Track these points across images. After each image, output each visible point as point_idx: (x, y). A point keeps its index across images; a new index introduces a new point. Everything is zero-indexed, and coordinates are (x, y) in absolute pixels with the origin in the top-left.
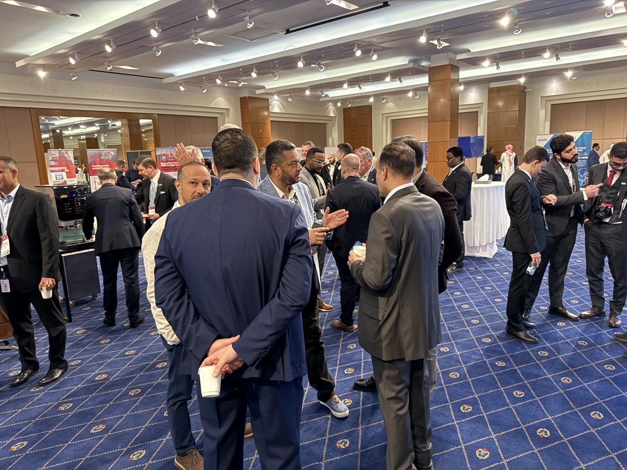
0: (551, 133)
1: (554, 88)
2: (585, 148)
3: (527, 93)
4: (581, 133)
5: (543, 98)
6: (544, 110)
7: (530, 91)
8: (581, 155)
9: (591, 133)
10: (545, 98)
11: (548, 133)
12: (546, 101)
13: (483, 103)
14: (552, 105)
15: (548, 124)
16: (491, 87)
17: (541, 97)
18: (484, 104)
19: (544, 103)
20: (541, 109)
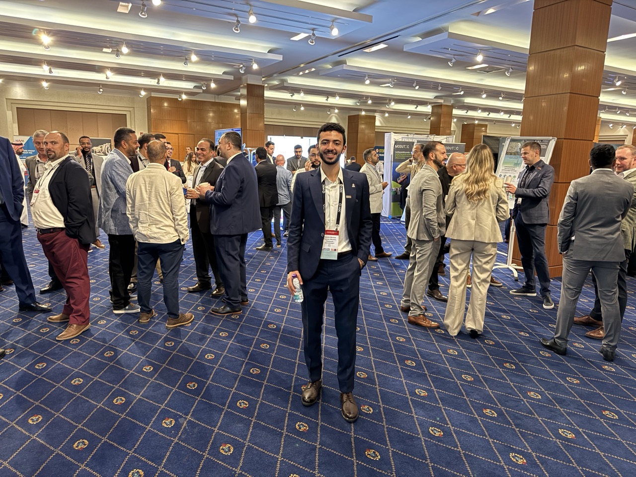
1: (19, 92)
5: (8, 100)
6: (11, 112)
10: (10, 100)
11: (18, 135)
12: (12, 103)
14: (17, 108)
15: (16, 126)
17: (6, 99)
19: (9, 104)
20: (7, 110)
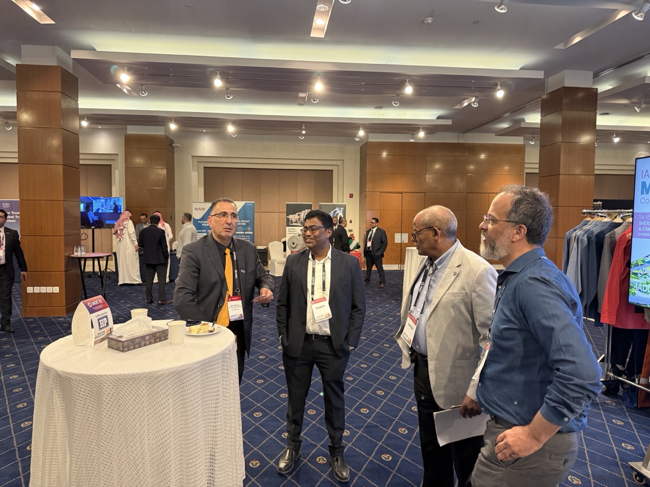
0: (206, 200)
1: (206, 147)
2: (248, 221)
3: (175, 149)
4: (243, 203)
5: (194, 158)
6: (197, 173)
7: (179, 146)
8: (244, 229)
9: (254, 204)
10: (196, 158)
11: (203, 201)
12: (198, 162)
13: (117, 154)
14: (205, 168)
15: (202, 190)
16: (128, 133)
17: (192, 156)
18: (119, 156)
19: (196, 163)
20: (193, 171)
